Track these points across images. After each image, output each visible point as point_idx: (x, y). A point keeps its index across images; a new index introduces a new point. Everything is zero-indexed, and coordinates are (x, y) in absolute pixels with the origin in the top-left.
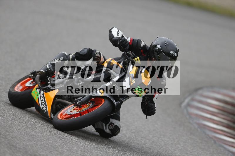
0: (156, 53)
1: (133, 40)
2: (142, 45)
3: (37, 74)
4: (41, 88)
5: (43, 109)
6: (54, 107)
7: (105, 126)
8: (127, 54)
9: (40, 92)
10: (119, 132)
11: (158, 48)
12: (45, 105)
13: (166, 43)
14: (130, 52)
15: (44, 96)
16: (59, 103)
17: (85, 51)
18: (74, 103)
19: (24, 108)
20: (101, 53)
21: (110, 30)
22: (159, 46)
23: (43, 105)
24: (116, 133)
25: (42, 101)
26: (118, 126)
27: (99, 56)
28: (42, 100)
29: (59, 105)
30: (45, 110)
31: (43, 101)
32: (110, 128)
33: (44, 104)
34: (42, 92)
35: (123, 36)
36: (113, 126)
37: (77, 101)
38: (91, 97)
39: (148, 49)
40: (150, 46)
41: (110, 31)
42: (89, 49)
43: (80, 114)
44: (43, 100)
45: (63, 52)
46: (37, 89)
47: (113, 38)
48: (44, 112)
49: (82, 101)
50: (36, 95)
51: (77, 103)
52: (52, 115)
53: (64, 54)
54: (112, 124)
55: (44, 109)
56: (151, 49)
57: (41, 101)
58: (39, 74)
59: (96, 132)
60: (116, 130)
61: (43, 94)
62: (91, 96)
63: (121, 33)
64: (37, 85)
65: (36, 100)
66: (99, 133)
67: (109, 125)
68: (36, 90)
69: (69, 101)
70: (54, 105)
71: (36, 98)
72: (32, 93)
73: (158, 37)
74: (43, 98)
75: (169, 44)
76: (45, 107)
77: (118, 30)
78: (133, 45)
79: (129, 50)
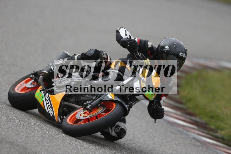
1: (140, 41)
2: (149, 46)
3: (40, 75)
4: (45, 90)
5: (49, 112)
7: (111, 129)
9: (45, 95)
10: (125, 135)
11: (166, 49)
12: (51, 108)
13: (175, 44)
14: (139, 54)
15: (49, 99)
16: (65, 106)
17: (92, 52)
18: (83, 107)
19: (26, 110)
20: (108, 54)
21: (117, 30)
23: (49, 109)
24: (122, 136)
25: (48, 105)
26: (124, 129)
27: (106, 57)
28: (47, 102)
31: (49, 104)
32: (116, 131)
33: (49, 107)
34: (47, 94)
35: (130, 37)
36: (119, 129)
37: (87, 105)
39: (155, 50)
40: (158, 47)
41: (118, 32)
42: (96, 50)
44: (48, 103)
45: (65, 52)
46: (41, 91)
47: (121, 39)
48: (50, 116)
50: (40, 97)
51: (88, 107)
52: (59, 119)
53: (66, 53)
54: (118, 126)
55: (51, 112)
56: (159, 50)
57: (47, 104)
58: (42, 75)
59: (101, 134)
60: (122, 133)
61: (49, 97)
62: (102, 100)
63: (129, 34)
64: (41, 87)
65: (41, 102)
66: (104, 137)
67: (115, 128)
69: (76, 105)
70: (61, 108)
71: (40, 100)
72: (35, 95)
73: (165, 38)
74: (49, 100)
75: (178, 45)
76: (52, 110)
77: (126, 31)
78: (140, 46)
79: (138, 52)
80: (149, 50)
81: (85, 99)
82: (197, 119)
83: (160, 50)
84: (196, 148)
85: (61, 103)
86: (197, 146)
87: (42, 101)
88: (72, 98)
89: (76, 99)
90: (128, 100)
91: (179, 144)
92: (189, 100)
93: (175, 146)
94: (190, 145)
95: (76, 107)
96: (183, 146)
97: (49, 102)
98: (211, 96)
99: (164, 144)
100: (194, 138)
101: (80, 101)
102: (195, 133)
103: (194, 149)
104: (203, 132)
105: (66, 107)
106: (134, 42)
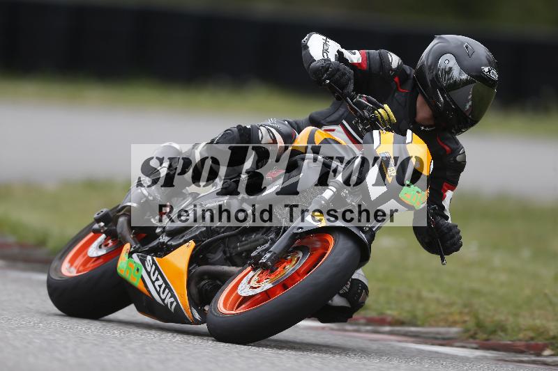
1: (368, 56)
4: (139, 251)
5: (166, 302)
6: (194, 291)
8: (355, 104)
9: (143, 261)
12: (167, 291)
13: (467, 45)
14: (360, 97)
15: (157, 268)
16: (202, 276)
18: (250, 265)
22: (450, 57)
23: (163, 293)
25: (157, 284)
28: (154, 279)
29: (203, 283)
30: (172, 303)
31: (161, 282)
33: (162, 288)
34: (149, 258)
38: (294, 236)
44: (157, 279)
46: (130, 254)
47: (311, 63)
48: (170, 311)
49: (274, 253)
50: (133, 271)
51: (264, 260)
52: (195, 311)
55: (169, 300)
57: (153, 283)
61: (154, 263)
62: (294, 233)
63: (334, 47)
64: (127, 246)
65: (137, 283)
68: (130, 257)
69: (229, 266)
70: (193, 284)
71: (134, 279)
72: (119, 271)
74: (157, 272)
76: (170, 294)
77: (326, 41)
78: (370, 68)
79: (357, 94)
80: (394, 76)
81: (249, 245)
85: (189, 271)
87: (140, 280)
88: (214, 253)
89: (225, 252)
95: (232, 272)
97: (159, 277)
101: (236, 255)
105: (204, 280)
106: (338, 70)
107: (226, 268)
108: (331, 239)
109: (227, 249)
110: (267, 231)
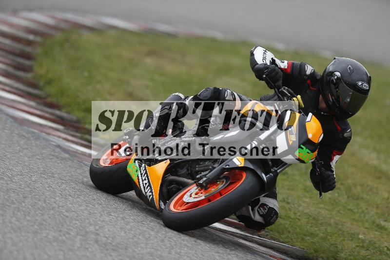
0: (332, 86)
4: (141, 159)
5: (147, 194)
6: (165, 190)
7: (253, 210)
8: (279, 92)
9: (140, 166)
11: (336, 77)
12: (149, 188)
13: (350, 67)
14: (284, 88)
16: (172, 182)
17: (208, 94)
18: (196, 182)
22: (338, 74)
23: (147, 188)
24: (271, 221)
25: (145, 182)
26: (274, 208)
27: (232, 99)
28: (144, 178)
29: (173, 186)
30: (150, 196)
31: (146, 181)
32: (261, 213)
33: (147, 186)
34: (143, 165)
36: (266, 209)
37: (201, 178)
38: (223, 170)
39: (318, 78)
40: (323, 74)
41: (252, 54)
42: (215, 89)
43: (208, 200)
44: (145, 180)
45: (176, 94)
46: (135, 160)
47: (256, 65)
48: (148, 200)
49: (209, 178)
50: (134, 171)
51: (201, 182)
52: (162, 203)
53: (178, 95)
54: (263, 205)
55: (149, 194)
56: (325, 78)
60: (271, 216)
61: (145, 169)
62: (224, 168)
63: (269, 56)
65: (135, 179)
67: (259, 208)
68: (135, 162)
69: (188, 179)
70: (164, 186)
71: (134, 176)
72: (127, 169)
73: (335, 58)
74: (146, 175)
75: (354, 70)
76: (150, 190)
77: (265, 51)
78: (292, 73)
79: (283, 86)
80: (307, 79)
81: (200, 169)
82: (63, 114)
83: (327, 79)
84: (61, 163)
85: (163, 178)
86: (63, 159)
87: (137, 177)
88: (182, 169)
89: (188, 170)
90: (271, 165)
91: (33, 156)
92: (49, 82)
93: (26, 158)
94: (51, 157)
95: (189, 183)
96: (39, 159)
98: (86, 74)
99: (9, 156)
100: (59, 146)
102: (59, 137)
103: (58, 163)
104: (72, 136)
106: (274, 70)
107: (186, 180)
108: (244, 175)
109: (189, 168)
110: (214, 161)
